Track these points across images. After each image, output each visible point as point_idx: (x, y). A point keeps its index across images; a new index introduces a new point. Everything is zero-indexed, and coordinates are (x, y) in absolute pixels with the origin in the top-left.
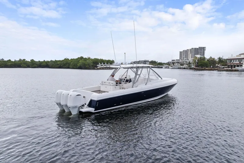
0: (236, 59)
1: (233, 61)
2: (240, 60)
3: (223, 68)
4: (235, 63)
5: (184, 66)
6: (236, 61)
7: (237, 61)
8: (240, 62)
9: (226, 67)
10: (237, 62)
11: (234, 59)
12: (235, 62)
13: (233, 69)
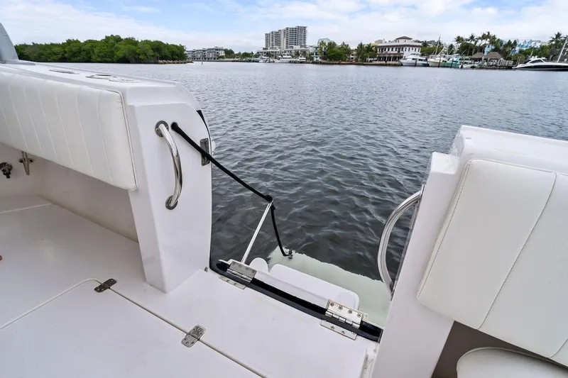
0: (393, 47)
1: (387, 50)
2: (399, 49)
3: (371, 61)
4: (390, 54)
5: (300, 58)
6: (392, 50)
7: (394, 50)
8: (399, 52)
9: (376, 61)
10: (395, 52)
11: (389, 47)
12: (390, 51)
13: (388, 62)
